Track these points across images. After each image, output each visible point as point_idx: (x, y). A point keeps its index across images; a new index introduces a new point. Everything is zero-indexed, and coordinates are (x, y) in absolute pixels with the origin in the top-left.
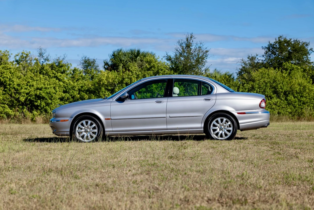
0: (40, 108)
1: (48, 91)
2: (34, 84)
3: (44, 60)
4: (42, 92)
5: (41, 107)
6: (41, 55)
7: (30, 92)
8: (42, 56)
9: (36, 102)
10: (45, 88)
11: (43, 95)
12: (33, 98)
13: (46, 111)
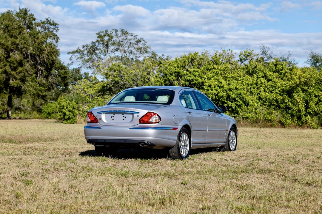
0: (230, 109)
1: (238, 92)
2: (224, 84)
3: (267, 58)
4: (232, 93)
5: (232, 108)
6: (264, 52)
7: (218, 93)
8: (266, 54)
9: (226, 103)
10: (236, 89)
11: (233, 96)
12: (224, 99)
13: (237, 113)
